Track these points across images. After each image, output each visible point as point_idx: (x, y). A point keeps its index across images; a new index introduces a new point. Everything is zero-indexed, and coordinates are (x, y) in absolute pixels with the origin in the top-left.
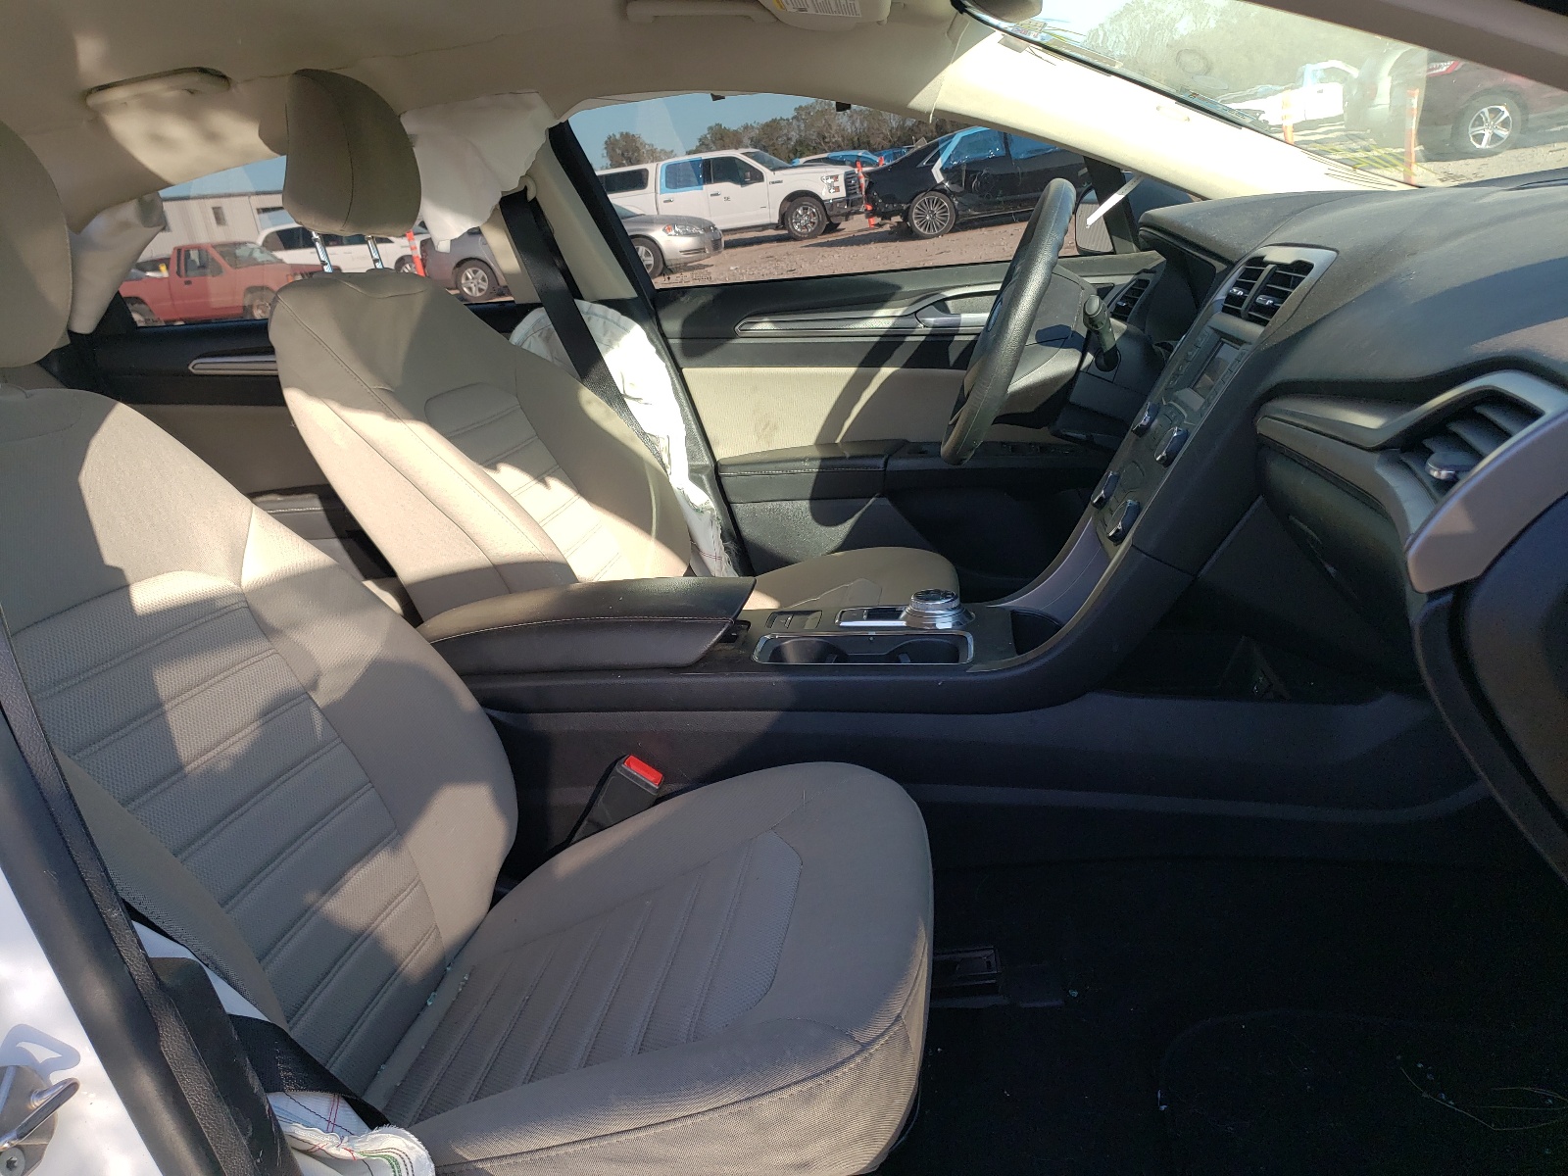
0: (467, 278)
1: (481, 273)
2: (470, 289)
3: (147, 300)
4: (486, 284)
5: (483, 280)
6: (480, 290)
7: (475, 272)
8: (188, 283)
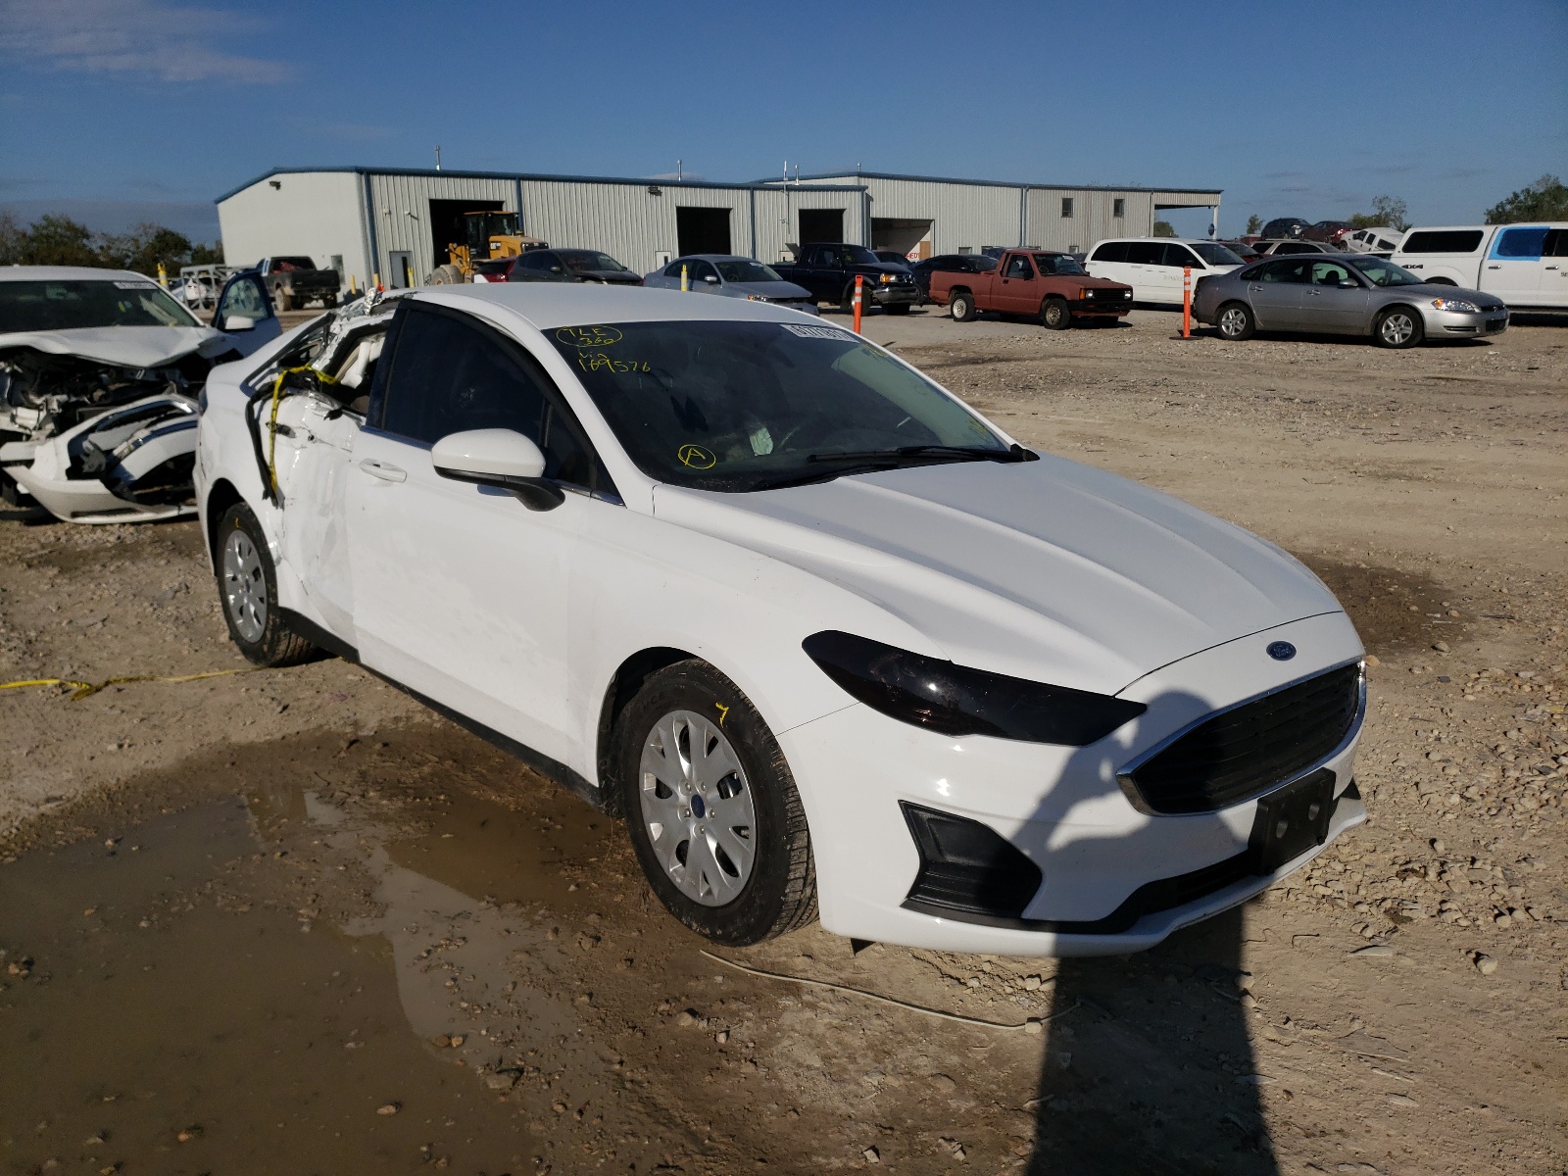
0: (1228, 318)
1: (1242, 315)
2: (1228, 328)
3: (973, 291)
4: (1243, 326)
5: (1242, 321)
6: (1236, 330)
7: (1236, 313)
8: (1006, 282)
